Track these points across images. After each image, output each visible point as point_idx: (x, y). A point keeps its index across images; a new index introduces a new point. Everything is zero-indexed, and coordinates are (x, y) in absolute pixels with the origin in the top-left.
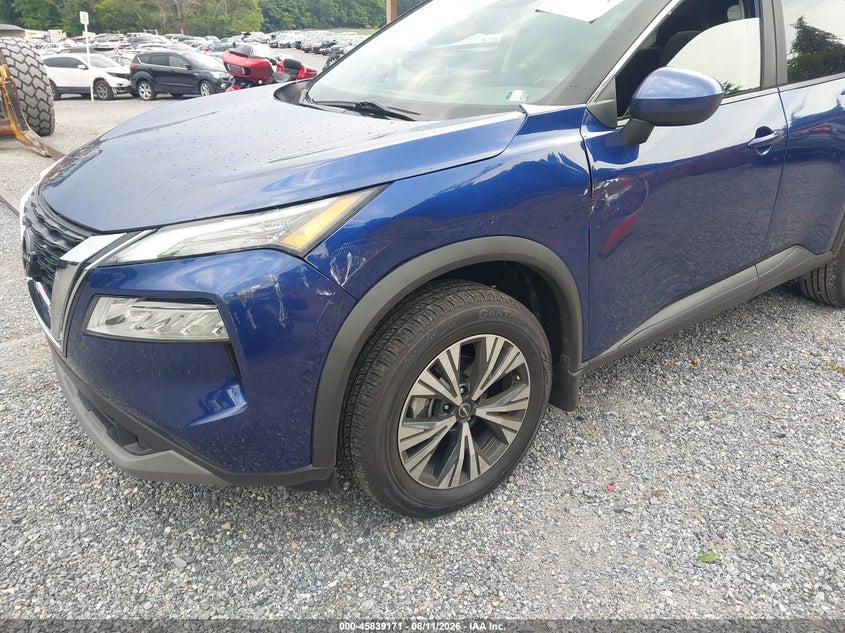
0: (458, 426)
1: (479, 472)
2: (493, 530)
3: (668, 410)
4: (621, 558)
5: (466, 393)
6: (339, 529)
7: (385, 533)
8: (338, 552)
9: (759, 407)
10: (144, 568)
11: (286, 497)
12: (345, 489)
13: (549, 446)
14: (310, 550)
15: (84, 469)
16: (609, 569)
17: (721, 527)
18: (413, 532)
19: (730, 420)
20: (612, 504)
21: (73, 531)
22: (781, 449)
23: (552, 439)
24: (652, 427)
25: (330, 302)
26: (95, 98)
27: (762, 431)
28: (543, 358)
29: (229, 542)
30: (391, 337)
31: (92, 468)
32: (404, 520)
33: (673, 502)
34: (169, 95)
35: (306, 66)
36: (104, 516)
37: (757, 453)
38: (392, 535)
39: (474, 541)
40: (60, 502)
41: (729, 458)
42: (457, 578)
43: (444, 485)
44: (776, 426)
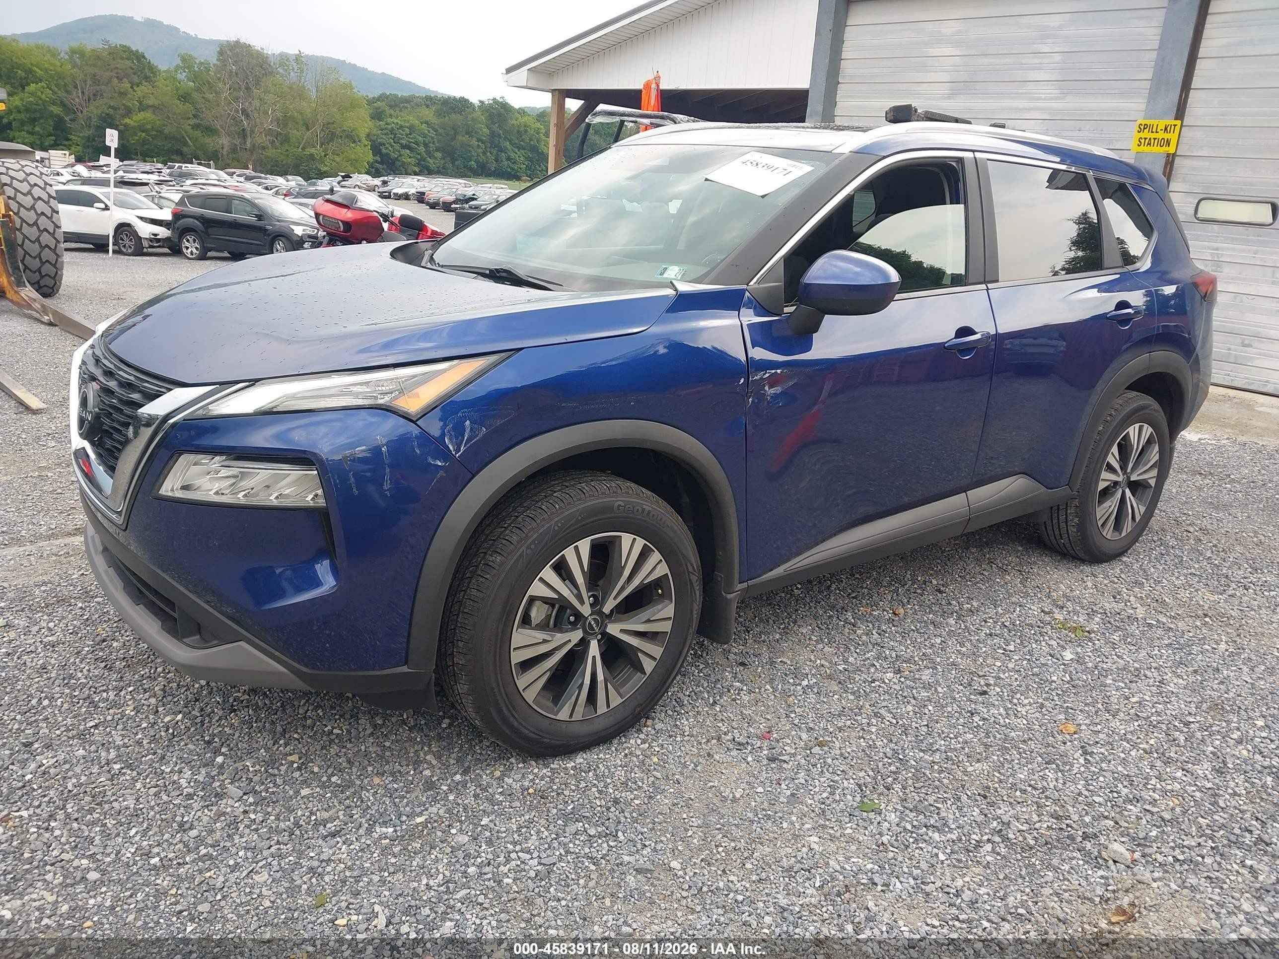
0: (584, 643)
1: (608, 706)
2: (620, 773)
3: (851, 659)
4: (766, 804)
5: (597, 603)
6: (433, 766)
7: (488, 772)
8: (429, 790)
9: (962, 662)
10: (190, 796)
11: (368, 732)
12: (444, 726)
13: (700, 692)
14: (396, 786)
15: (112, 695)
16: (750, 815)
17: (890, 779)
18: (524, 771)
19: (926, 675)
20: (765, 752)
21: (99, 757)
22: (980, 707)
23: (706, 685)
24: (830, 677)
25: (441, 473)
26: (114, 252)
27: (961, 687)
28: (690, 569)
29: (297, 774)
30: (510, 525)
31: (122, 693)
32: (513, 760)
33: (838, 752)
34: (226, 254)
35: (431, 227)
36: (139, 743)
37: (950, 709)
38: (497, 774)
39: (595, 782)
40: (81, 727)
41: (915, 713)
42: (569, 818)
43: (563, 715)
44: (979, 684)
